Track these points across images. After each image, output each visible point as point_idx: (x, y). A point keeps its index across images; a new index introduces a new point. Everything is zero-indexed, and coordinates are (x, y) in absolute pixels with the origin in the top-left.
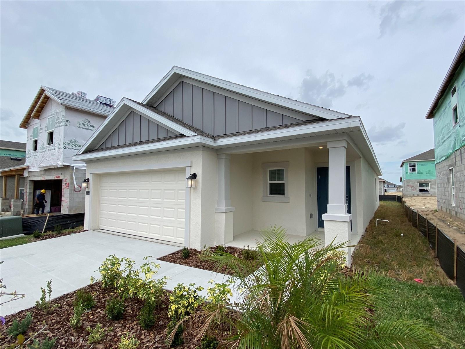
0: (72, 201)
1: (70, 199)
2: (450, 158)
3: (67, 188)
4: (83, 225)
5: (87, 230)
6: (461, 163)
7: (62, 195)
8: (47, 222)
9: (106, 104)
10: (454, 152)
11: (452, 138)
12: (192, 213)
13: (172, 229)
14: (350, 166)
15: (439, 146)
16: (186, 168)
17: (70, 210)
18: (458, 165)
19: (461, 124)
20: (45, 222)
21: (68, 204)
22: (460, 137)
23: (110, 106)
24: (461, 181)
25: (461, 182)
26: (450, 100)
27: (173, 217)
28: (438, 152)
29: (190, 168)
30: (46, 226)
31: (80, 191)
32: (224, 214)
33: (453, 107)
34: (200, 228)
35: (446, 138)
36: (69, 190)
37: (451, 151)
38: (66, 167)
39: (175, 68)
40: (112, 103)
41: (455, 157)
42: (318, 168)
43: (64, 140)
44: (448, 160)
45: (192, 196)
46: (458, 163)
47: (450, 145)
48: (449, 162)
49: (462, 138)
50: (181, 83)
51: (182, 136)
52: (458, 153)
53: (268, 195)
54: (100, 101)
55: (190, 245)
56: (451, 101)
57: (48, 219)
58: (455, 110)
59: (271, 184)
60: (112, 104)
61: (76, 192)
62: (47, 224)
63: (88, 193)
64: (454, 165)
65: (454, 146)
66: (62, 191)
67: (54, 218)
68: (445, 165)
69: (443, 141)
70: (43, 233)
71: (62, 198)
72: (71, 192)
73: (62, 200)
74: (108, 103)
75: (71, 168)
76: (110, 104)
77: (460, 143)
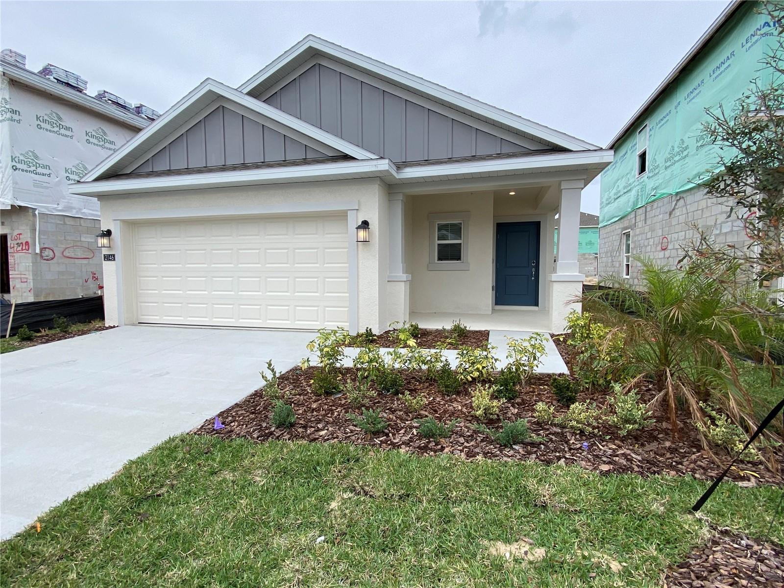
0: (39, 278)
1: (35, 274)
2: (626, 219)
3: (24, 251)
4: (102, 318)
5: (114, 327)
6: (645, 223)
7: (10, 266)
8: (14, 316)
9: (68, 85)
10: (635, 210)
11: (634, 192)
12: (360, 281)
13: (314, 310)
14: (540, 222)
15: (609, 204)
16: (349, 212)
17: (36, 295)
18: (640, 226)
19: (651, 175)
20: (10, 316)
21: (32, 284)
22: (647, 191)
23: (78, 90)
24: (642, 245)
25: (642, 247)
26: (634, 143)
27: (315, 291)
28: (606, 211)
29: (355, 211)
30: (12, 324)
31: (52, 259)
32: (403, 283)
33: (639, 152)
34: (377, 303)
35: (622, 193)
36: (30, 255)
37: (629, 210)
38: (17, 211)
39: (311, 38)
40: (79, 83)
41: (636, 217)
42: (497, 224)
43: (12, 152)
44: (622, 221)
45: (360, 255)
46: (640, 224)
47: (629, 201)
48: (626, 223)
49: (649, 192)
50: (317, 67)
51: (347, 158)
52: (640, 211)
53: (436, 261)
54: (55, 75)
55: (360, 328)
56: (635, 145)
57: (15, 310)
58: (643, 157)
59: (439, 245)
60: (81, 85)
61: (45, 260)
62: (13, 320)
63: (110, 258)
64: (633, 226)
65: (635, 203)
66: (9, 258)
67: (26, 307)
68: (617, 227)
69: (616, 197)
70: (7, 337)
71: (11, 273)
72: (36, 260)
73: (10, 276)
74: (72, 82)
75: (31, 211)
76: (77, 86)
77: (647, 198)
